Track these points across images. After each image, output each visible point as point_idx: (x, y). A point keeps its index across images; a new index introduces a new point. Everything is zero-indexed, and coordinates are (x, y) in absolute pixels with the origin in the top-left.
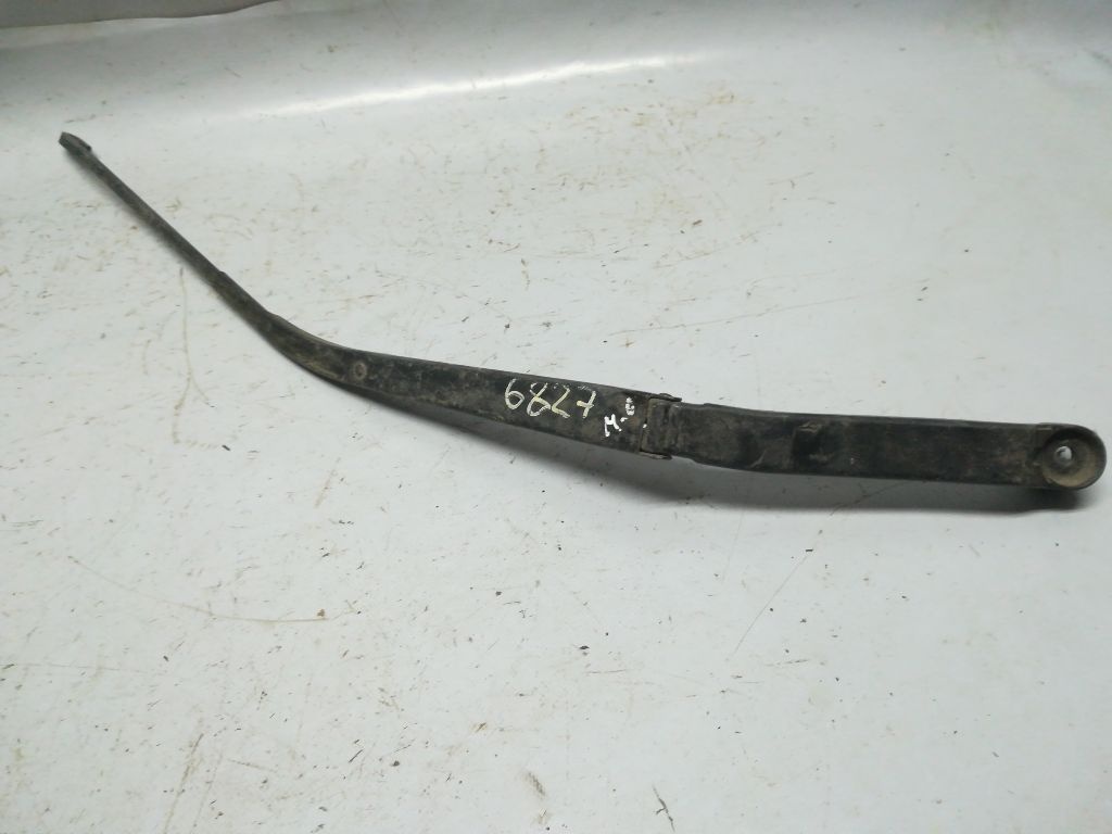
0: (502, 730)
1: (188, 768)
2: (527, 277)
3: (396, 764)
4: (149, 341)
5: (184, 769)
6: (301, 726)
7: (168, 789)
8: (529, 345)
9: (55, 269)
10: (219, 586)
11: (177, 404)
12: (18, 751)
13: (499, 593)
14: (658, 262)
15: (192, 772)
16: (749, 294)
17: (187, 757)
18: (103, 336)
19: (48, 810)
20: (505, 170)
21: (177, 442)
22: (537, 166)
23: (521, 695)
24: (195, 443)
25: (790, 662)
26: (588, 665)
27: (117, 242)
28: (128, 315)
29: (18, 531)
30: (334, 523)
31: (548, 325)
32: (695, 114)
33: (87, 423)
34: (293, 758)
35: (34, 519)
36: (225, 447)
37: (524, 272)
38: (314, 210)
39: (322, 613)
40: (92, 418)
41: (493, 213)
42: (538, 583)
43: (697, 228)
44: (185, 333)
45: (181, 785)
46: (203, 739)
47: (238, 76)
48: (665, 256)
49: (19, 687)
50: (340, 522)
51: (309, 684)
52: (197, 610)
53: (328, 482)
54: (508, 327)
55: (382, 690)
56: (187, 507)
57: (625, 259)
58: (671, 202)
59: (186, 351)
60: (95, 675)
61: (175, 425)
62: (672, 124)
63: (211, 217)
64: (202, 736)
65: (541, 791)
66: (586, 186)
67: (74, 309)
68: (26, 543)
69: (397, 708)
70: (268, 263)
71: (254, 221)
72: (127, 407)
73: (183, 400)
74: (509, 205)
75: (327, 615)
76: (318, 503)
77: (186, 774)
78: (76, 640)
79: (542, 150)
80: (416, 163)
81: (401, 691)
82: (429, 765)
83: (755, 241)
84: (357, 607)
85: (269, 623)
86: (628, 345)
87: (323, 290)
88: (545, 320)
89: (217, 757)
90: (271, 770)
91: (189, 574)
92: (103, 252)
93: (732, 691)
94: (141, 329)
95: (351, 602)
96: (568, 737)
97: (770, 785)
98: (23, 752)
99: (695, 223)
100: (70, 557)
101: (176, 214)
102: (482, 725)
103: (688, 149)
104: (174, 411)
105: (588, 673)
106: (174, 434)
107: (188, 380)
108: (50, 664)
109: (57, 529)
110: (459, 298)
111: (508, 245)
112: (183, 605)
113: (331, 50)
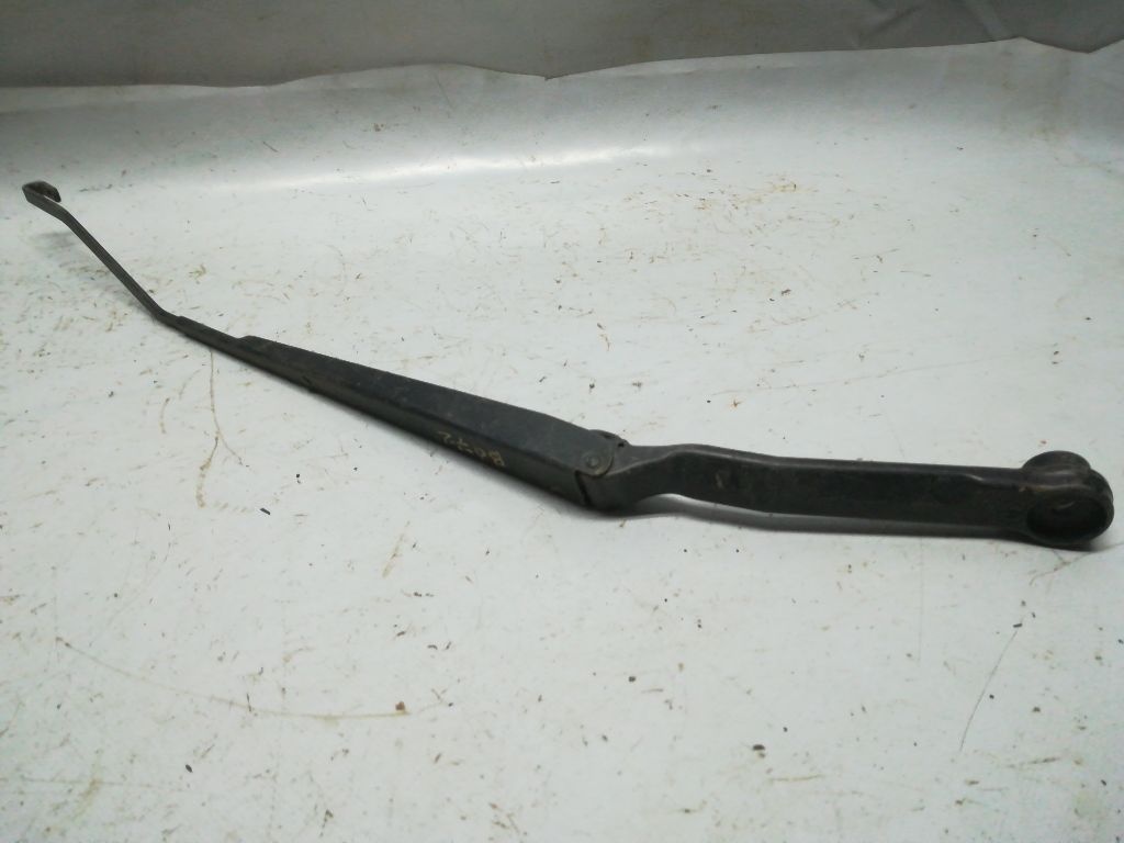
2: (607, 340)
4: (167, 400)
8: (620, 404)
9: (56, 329)
10: (261, 673)
11: (202, 465)
13: (632, 679)
14: (751, 327)
16: (862, 357)
18: (112, 394)
20: (566, 245)
21: (202, 505)
22: (600, 242)
23: (687, 811)
24: (225, 506)
25: (1035, 762)
26: (769, 771)
27: (131, 304)
28: (142, 373)
30: (409, 596)
31: (639, 385)
32: (759, 200)
33: (88, 485)
35: (14, 593)
36: (263, 510)
37: (602, 336)
39: (400, 707)
40: (95, 480)
41: (558, 282)
42: (681, 666)
43: (786, 296)
44: (212, 392)
47: (275, 151)
48: (757, 322)
50: (416, 594)
51: (391, 800)
52: (231, 703)
53: (396, 549)
54: (592, 386)
55: (494, 806)
56: (216, 578)
57: (714, 324)
58: (753, 274)
59: (213, 410)
60: (89, 793)
61: (200, 488)
62: (736, 208)
63: (240, 283)
66: (656, 260)
67: (77, 368)
69: (517, 831)
70: (309, 325)
71: (290, 286)
72: (139, 467)
73: (210, 460)
74: (575, 275)
75: (408, 707)
76: (386, 572)
78: (62, 745)
79: (603, 229)
80: (468, 239)
81: (521, 808)
83: (854, 308)
84: (448, 697)
85: (330, 719)
86: (736, 405)
87: (376, 352)
88: (636, 380)
91: (220, 659)
92: (114, 313)
93: (971, 802)
94: (158, 387)
95: (439, 692)
99: (783, 293)
100: (58, 639)
101: (201, 279)
103: (759, 228)
104: (199, 471)
105: (772, 780)
106: (199, 497)
107: (217, 439)
108: (22, 777)
109: (43, 605)
110: (531, 359)
111: (581, 310)
112: (212, 698)
113: (377, 129)
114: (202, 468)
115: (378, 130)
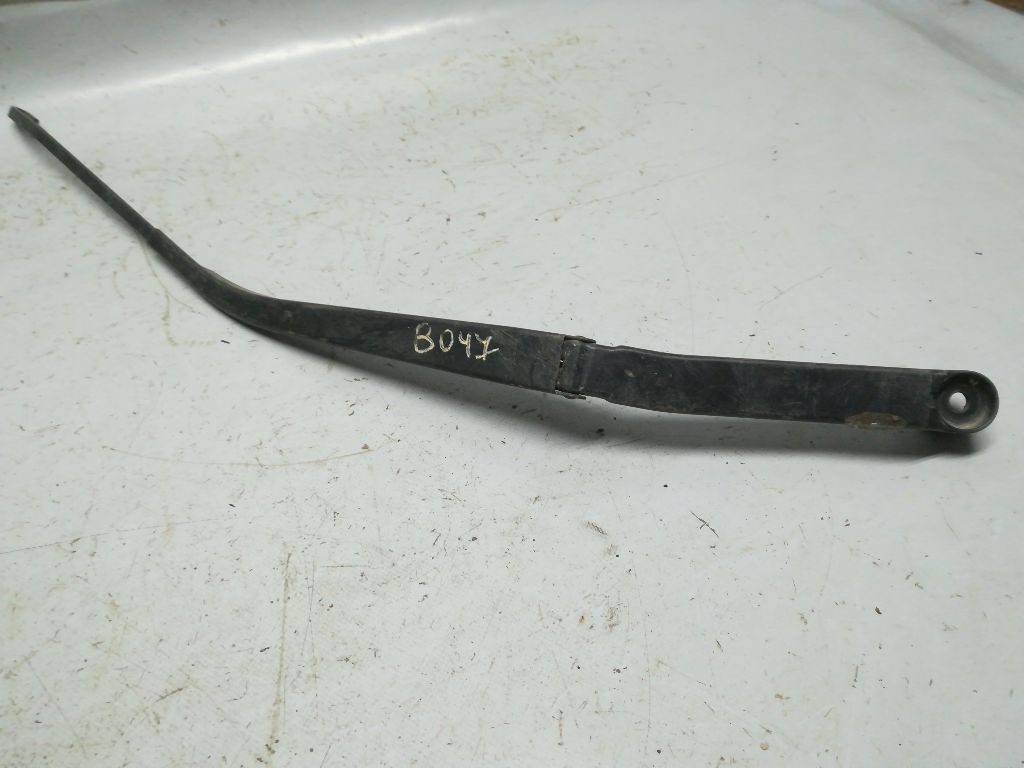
1: (286, 580)
2: (452, 182)
3: (474, 539)
4: (115, 273)
5: (284, 582)
6: (379, 529)
7: (274, 599)
8: (472, 230)
10: (261, 443)
11: (162, 316)
12: (113, 603)
13: (514, 406)
15: (292, 583)
17: (283, 573)
18: (66, 275)
19: (161, 640)
20: (403, 109)
21: (175, 344)
23: (561, 472)
24: (193, 342)
27: (50, 201)
28: (85, 255)
29: (42, 436)
31: (483, 214)
32: (551, 54)
33: (78, 343)
34: (382, 553)
35: (54, 424)
36: (223, 341)
37: (447, 180)
38: (237, 155)
39: (366, 447)
40: (82, 339)
41: (403, 140)
43: (582, 132)
45: (285, 595)
46: (291, 558)
48: (563, 154)
49: (93, 555)
50: (355, 379)
51: (375, 499)
55: (442, 490)
56: (205, 391)
57: (532, 160)
58: (554, 116)
60: (168, 531)
61: (168, 333)
62: (534, 62)
64: (290, 555)
66: (478, 113)
68: (53, 444)
69: (460, 501)
70: (209, 200)
71: (182, 170)
72: (114, 325)
74: (416, 133)
75: (371, 446)
77: (286, 585)
78: (137, 508)
79: (429, 91)
81: (458, 489)
84: (397, 436)
85: (319, 462)
86: (556, 220)
87: (270, 214)
88: (480, 211)
89: (311, 567)
90: (365, 566)
91: (229, 440)
92: (39, 210)
94: (103, 264)
95: (389, 435)
97: (780, 492)
98: (117, 603)
99: (579, 130)
100: (104, 447)
103: (554, 78)
104: (163, 322)
106: (170, 339)
107: (167, 297)
108: (118, 531)
109: (82, 428)
110: (396, 204)
111: (426, 161)
112: (232, 464)
113: (222, 23)
114: (164, 319)
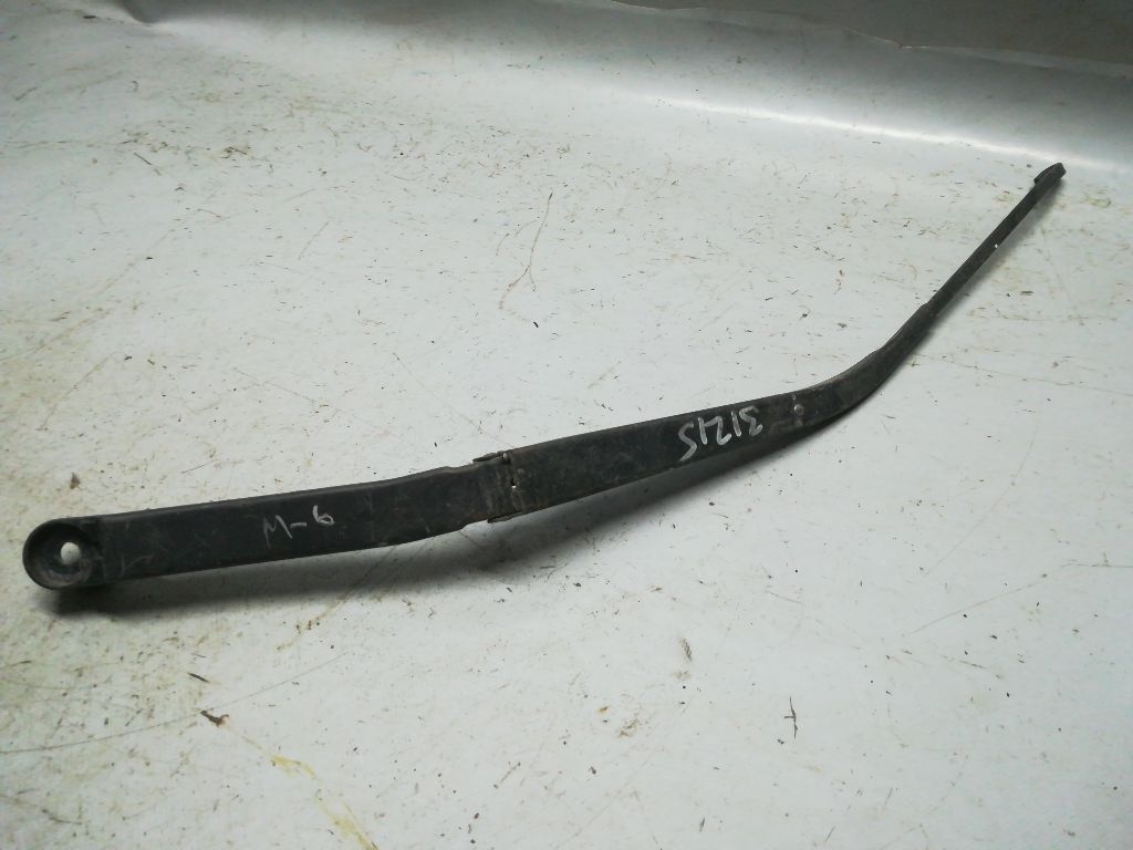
0: (674, 599)
9: (459, 166)
14: (972, 312)
16: (1056, 365)
25: (965, 663)
26: (769, 587)
30: (598, 404)
42: (750, 510)
44: (536, 238)
47: (654, 63)
53: (605, 375)
54: (805, 316)
59: (532, 250)
63: (589, 165)
65: (689, 656)
67: (461, 196)
73: (517, 282)
76: (591, 386)
80: (775, 174)
82: (604, 597)
83: (1082, 324)
93: (896, 660)
96: (729, 629)
102: (658, 589)
105: (766, 592)
115: (739, 62)
